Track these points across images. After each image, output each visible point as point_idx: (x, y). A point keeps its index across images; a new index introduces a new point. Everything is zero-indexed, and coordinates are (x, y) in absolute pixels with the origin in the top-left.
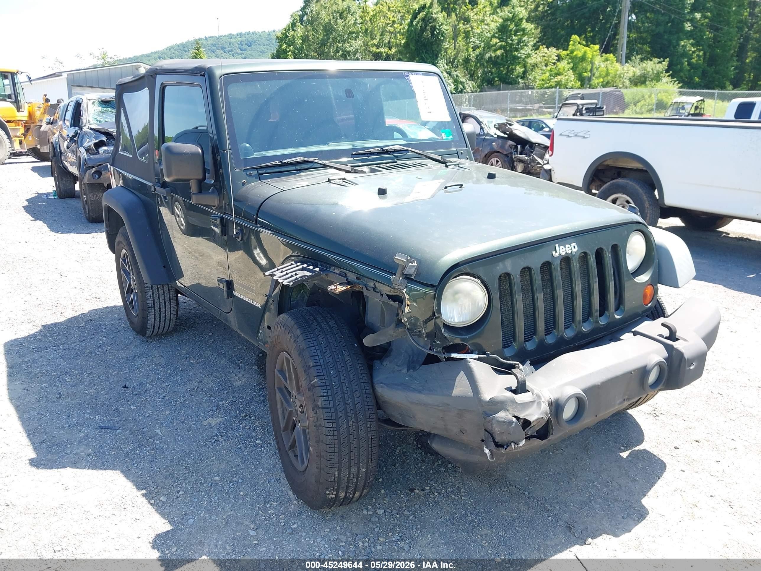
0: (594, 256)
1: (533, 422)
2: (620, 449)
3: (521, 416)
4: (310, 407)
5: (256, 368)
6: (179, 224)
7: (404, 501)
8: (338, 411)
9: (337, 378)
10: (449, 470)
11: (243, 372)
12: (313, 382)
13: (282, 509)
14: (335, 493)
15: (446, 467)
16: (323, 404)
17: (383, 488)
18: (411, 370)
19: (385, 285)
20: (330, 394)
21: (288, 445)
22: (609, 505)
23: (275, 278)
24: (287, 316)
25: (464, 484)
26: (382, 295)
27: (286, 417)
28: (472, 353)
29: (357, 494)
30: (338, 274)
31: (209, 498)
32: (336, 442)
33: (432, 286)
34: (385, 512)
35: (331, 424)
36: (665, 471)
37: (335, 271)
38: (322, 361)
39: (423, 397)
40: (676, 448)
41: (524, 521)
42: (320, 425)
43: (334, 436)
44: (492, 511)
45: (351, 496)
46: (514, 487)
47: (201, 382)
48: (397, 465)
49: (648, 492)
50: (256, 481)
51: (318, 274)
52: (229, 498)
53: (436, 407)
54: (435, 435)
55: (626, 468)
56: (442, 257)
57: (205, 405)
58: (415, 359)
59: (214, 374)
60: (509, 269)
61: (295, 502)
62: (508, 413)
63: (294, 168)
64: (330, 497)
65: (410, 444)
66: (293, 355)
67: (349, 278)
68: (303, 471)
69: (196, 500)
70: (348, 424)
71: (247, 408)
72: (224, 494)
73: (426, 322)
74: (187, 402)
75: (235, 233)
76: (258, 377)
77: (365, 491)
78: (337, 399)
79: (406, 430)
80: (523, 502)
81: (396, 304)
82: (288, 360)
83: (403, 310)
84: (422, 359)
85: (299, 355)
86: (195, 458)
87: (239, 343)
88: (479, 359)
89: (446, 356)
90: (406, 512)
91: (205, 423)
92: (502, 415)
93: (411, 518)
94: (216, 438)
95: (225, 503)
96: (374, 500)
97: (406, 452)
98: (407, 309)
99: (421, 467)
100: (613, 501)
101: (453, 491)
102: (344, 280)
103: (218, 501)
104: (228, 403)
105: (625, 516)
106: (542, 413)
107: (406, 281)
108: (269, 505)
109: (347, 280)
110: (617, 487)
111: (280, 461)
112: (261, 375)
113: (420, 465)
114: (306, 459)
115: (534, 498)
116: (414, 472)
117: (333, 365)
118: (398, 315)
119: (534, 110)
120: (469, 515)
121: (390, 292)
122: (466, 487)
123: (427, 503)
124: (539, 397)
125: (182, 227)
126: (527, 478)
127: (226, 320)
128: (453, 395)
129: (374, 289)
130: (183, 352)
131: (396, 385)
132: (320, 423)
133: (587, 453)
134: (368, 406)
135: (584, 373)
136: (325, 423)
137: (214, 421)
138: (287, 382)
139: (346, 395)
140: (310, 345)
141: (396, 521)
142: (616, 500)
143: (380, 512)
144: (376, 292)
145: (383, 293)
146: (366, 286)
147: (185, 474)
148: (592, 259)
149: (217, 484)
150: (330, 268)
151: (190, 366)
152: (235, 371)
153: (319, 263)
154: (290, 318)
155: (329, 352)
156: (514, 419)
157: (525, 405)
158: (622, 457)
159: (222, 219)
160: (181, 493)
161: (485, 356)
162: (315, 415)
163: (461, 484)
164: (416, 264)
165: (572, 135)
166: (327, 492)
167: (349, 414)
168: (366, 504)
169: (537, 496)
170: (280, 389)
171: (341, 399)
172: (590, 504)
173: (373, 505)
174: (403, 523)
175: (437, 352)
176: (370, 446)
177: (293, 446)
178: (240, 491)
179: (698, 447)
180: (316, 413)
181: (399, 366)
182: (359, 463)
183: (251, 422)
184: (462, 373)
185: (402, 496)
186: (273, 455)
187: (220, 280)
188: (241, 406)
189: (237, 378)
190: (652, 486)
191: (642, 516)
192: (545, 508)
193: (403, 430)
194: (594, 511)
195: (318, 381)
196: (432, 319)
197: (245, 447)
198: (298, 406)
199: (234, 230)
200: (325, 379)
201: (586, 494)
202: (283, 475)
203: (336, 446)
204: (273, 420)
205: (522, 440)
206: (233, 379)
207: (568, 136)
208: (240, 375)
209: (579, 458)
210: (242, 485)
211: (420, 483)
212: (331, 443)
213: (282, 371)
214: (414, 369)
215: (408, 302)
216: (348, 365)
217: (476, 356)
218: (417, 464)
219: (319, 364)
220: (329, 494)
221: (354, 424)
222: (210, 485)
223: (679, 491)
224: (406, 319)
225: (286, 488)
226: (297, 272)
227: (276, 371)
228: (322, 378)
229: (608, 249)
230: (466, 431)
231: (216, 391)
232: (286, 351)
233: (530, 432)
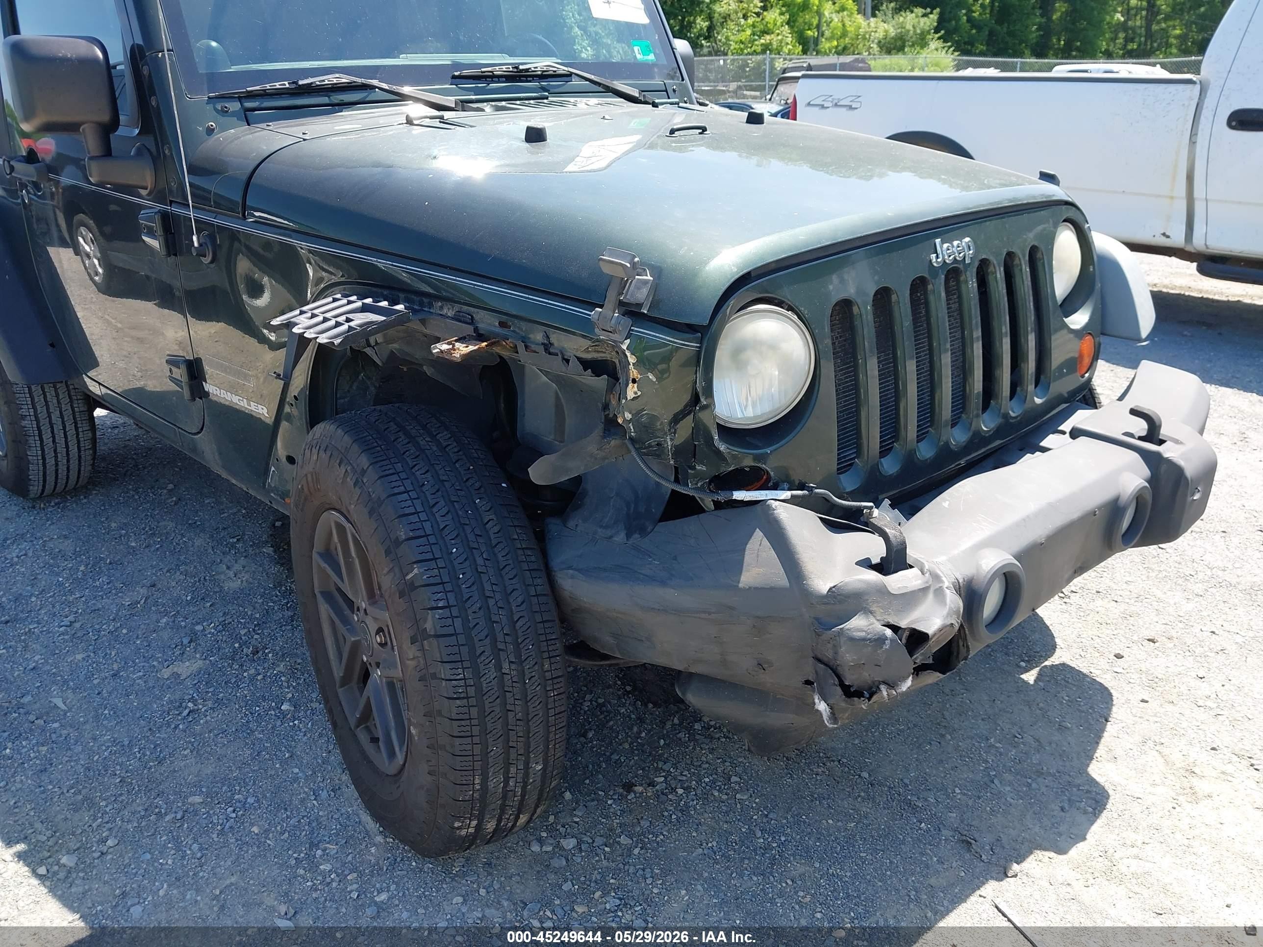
0: (1002, 269)
1: (935, 634)
2: (1020, 667)
3: (903, 624)
4: (406, 636)
5: (268, 550)
6: (91, 274)
7: (615, 814)
8: (476, 639)
9: (467, 563)
10: (697, 737)
11: (242, 561)
12: (409, 577)
13: (350, 858)
14: (474, 823)
15: (690, 729)
16: (438, 627)
17: (566, 788)
18: (637, 536)
19: (574, 334)
20: (452, 602)
21: (353, 717)
22: (1029, 785)
23: (296, 330)
24: (333, 428)
25: (734, 765)
26: (568, 361)
27: (345, 656)
28: (775, 487)
29: (523, 819)
30: (453, 319)
31: (178, 848)
32: (474, 712)
33: (691, 328)
34: (580, 843)
35: (460, 671)
36: (1112, 705)
37: (445, 311)
38: (427, 526)
39: (672, 595)
40: (1119, 656)
41: (872, 837)
42: (434, 676)
43: (467, 698)
44: (805, 822)
45: (510, 824)
46: (837, 763)
47: (154, 586)
48: (590, 735)
49: (1094, 750)
50: (286, 797)
51: (402, 319)
52: (226, 844)
53: (703, 616)
54: (691, 675)
55: (1041, 705)
56: (710, 259)
57: (165, 635)
58: (642, 509)
59: (182, 568)
60: (850, 291)
61: (379, 839)
62: (872, 620)
63: (325, 100)
64: (463, 832)
65: (609, 687)
66: (355, 517)
67: (481, 326)
68: (395, 775)
69: (148, 856)
70: (498, 667)
71: (256, 636)
72: (215, 836)
73: (677, 419)
74: (124, 631)
75: (196, 244)
76: (275, 569)
77: (539, 811)
78: (470, 612)
79: (617, 664)
80: (862, 794)
81: (601, 382)
82: (341, 529)
83: (622, 394)
84: (658, 510)
85: (371, 513)
86: (144, 755)
87: (232, 502)
88: (793, 501)
89: (721, 497)
90: (624, 840)
91: (166, 673)
92: (858, 624)
93: (636, 851)
94: (190, 705)
95: (217, 856)
96: (552, 819)
97: (603, 705)
98: (632, 391)
99: (640, 732)
100: (1034, 777)
101: (714, 782)
102: (469, 330)
103: (199, 855)
104: (215, 628)
105: (1066, 806)
106: (949, 615)
107: (628, 321)
108: (319, 852)
109: (476, 330)
110: (1034, 744)
111: (337, 746)
112: (282, 565)
113: (635, 729)
114: (401, 746)
115: (881, 784)
116: (627, 746)
117: (455, 533)
118: (606, 407)
119: (729, 92)
120: (759, 834)
121: (586, 351)
122: (739, 770)
123: (666, 814)
124: (936, 577)
125: (97, 278)
126: (857, 742)
127: (194, 450)
128: (741, 585)
129: (547, 347)
130: (113, 525)
131: (605, 570)
132: (432, 671)
133: (960, 679)
134: (543, 622)
135: (1011, 518)
136: (445, 671)
137: (187, 668)
138: (342, 580)
139: (491, 602)
140: (396, 490)
141: (605, 863)
142: (1040, 773)
143: (569, 843)
144: (550, 354)
145: (569, 354)
146: (525, 340)
147: (121, 795)
148: (999, 274)
149: (196, 813)
150: (430, 305)
151: (129, 553)
152: (226, 560)
153: (402, 296)
154: (339, 431)
155: (442, 503)
156: (889, 632)
157: (911, 598)
158: (1026, 683)
159: (165, 217)
160: (110, 843)
161: (805, 492)
162: (419, 654)
163: (727, 764)
164: (649, 278)
165: (830, 104)
166: (457, 824)
167: (501, 646)
168: (535, 829)
169: (886, 779)
170: (328, 596)
171: (482, 612)
172: (993, 786)
173: (552, 830)
174: (621, 866)
175: (696, 489)
176: (552, 712)
177: (366, 715)
178: (252, 825)
179: (1156, 652)
180: (422, 649)
181: (606, 527)
182: (528, 752)
183: (266, 665)
184: (758, 534)
185: (609, 802)
186: (321, 735)
187: (173, 362)
188: (243, 632)
189: (231, 574)
190: (1100, 737)
191: (1097, 802)
192: (909, 804)
193: (610, 665)
194: (1003, 800)
195: (422, 574)
196: (689, 414)
197: (257, 721)
198: (373, 633)
199: (195, 238)
200: (438, 568)
201: (979, 765)
202: (345, 778)
203: (474, 722)
204: (315, 662)
205: (904, 679)
206: (222, 577)
207: (823, 107)
208: (237, 567)
209: (947, 691)
210: (255, 809)
211: (643, 769)
212: (461, 717)
213: (328, 555)
214: (643, 532)
215: (634, 373)
216: (491, 533)
217: (787, 494)
218: (631, 729)
219: (420, 533)
220: (459, 828)
221: (513, 666)
222: (179, 817)
223: (1150, 744)
224: (628, 416)
225: (355, 808)
226: (350, 316)
227: (315, 556)
228: (433, 564)
229: (1024, 256)
230: (771, 664)
231: (188, 603)
232: (334, 509)
233: (923, 655)
